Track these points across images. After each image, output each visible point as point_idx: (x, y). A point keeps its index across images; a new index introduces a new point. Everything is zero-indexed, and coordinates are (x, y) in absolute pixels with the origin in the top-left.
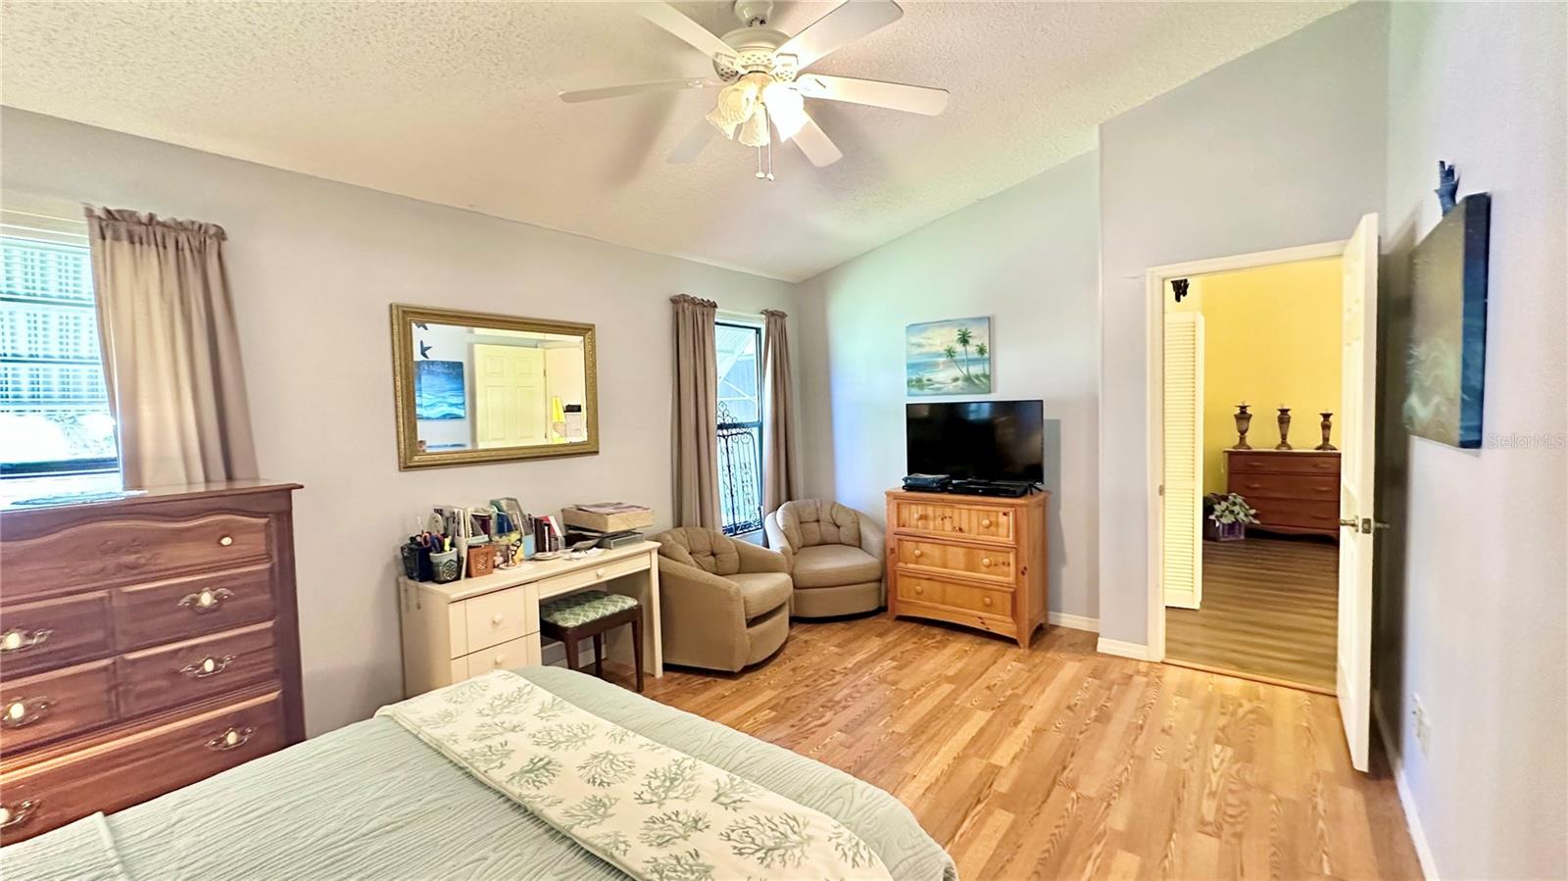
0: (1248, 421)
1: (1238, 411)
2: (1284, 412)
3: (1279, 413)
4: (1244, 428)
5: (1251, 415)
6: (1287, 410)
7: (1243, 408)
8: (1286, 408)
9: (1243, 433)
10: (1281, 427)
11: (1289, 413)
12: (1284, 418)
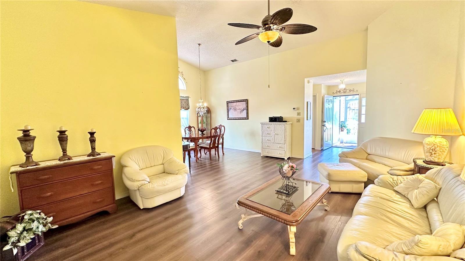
0: (33, 143)
1: (21, 134)
2: (62, 133)
3: (59, 134)
4: (29, 148)
5: (35, 137)
6: (64, 132)
7: (26, 132)
8: (63, 129)
9: (28, 153)
10: (61, 144)
11: (66, 133)
12: (62, 137)
